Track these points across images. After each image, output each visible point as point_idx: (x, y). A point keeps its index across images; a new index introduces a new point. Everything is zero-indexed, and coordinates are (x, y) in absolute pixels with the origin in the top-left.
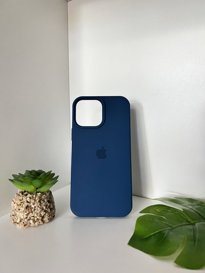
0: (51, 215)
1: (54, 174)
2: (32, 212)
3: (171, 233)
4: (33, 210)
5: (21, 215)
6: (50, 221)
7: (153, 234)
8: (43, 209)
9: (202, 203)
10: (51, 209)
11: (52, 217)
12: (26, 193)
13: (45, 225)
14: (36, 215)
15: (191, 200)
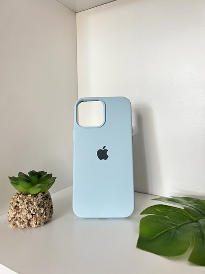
2: (19, 213)
3: (178, 232)
9: (198, 200)
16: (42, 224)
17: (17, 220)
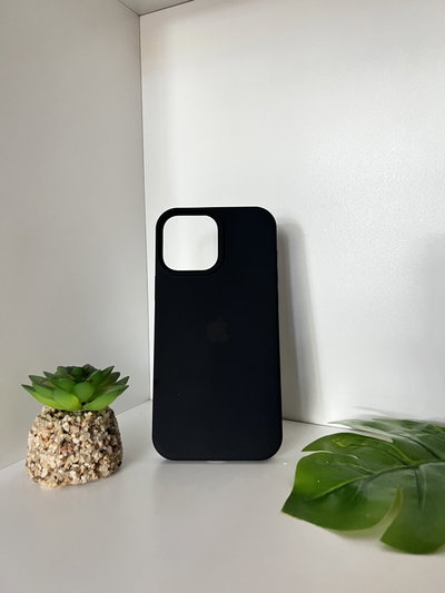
0: (115, 461)
1: (118, 374)
2: (74, 454)
3: (371, 485)
4: (76, 448)
5: (51, 460)
6: (112, 474)
8: (97, 447)
10: (114, 447)
11: (117, 465)
12: (59, 414)
13: (103, 480)
14: (82, 460)
15: (408, 424)
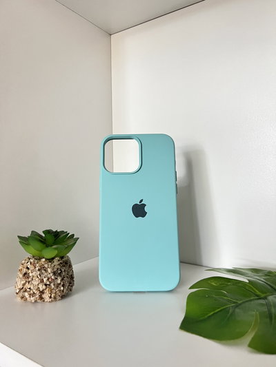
7: (212, 313)
9: (270, 273)
16: (58, 298)
17: (26, 291)
